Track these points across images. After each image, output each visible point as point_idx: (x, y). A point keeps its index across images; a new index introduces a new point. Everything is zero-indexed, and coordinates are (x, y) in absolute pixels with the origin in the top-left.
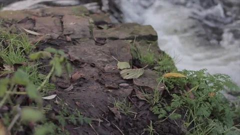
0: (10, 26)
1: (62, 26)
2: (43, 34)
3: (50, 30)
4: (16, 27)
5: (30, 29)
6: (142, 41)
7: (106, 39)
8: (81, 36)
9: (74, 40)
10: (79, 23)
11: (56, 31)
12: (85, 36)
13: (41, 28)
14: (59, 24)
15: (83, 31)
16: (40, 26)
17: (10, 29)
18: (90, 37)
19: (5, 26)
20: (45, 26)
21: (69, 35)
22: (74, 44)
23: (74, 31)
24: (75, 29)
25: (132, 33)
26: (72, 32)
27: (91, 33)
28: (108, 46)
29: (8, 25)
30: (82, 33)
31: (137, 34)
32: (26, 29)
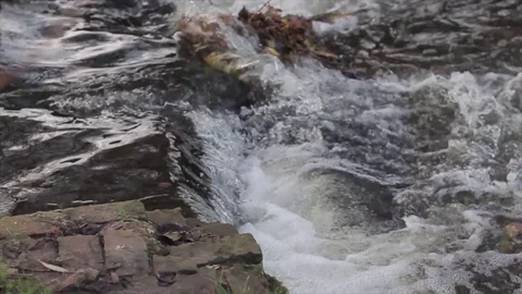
0: (17, 257)
1: (103, 252)
2: (73, 270)
3: (83, 262)
4: (26, 257)
5: (50, 263)
6: (236, 266)
7: (175, 274)
8: (133, 271)
9: (123, 279)
10: (131, 247)
11: (92, 262)
12: (140, 269)
13: (68, 258)
14: (97, 249)
15: (137, 261)
16: (68, 255)
17: (17, 263)
18: (149, 271)
19: (9, 257)
20: (75, 254)
21: (114, 270)
22: (125, 287)
23: (122, 261)
24: (125, 259)
25: (219, 252)
26: (119, 265)
27: (151, 263)
28: (179, 287)
29: (13, 255)
30: (136, 265)
31: (227, 254)
32: (44, 261)
